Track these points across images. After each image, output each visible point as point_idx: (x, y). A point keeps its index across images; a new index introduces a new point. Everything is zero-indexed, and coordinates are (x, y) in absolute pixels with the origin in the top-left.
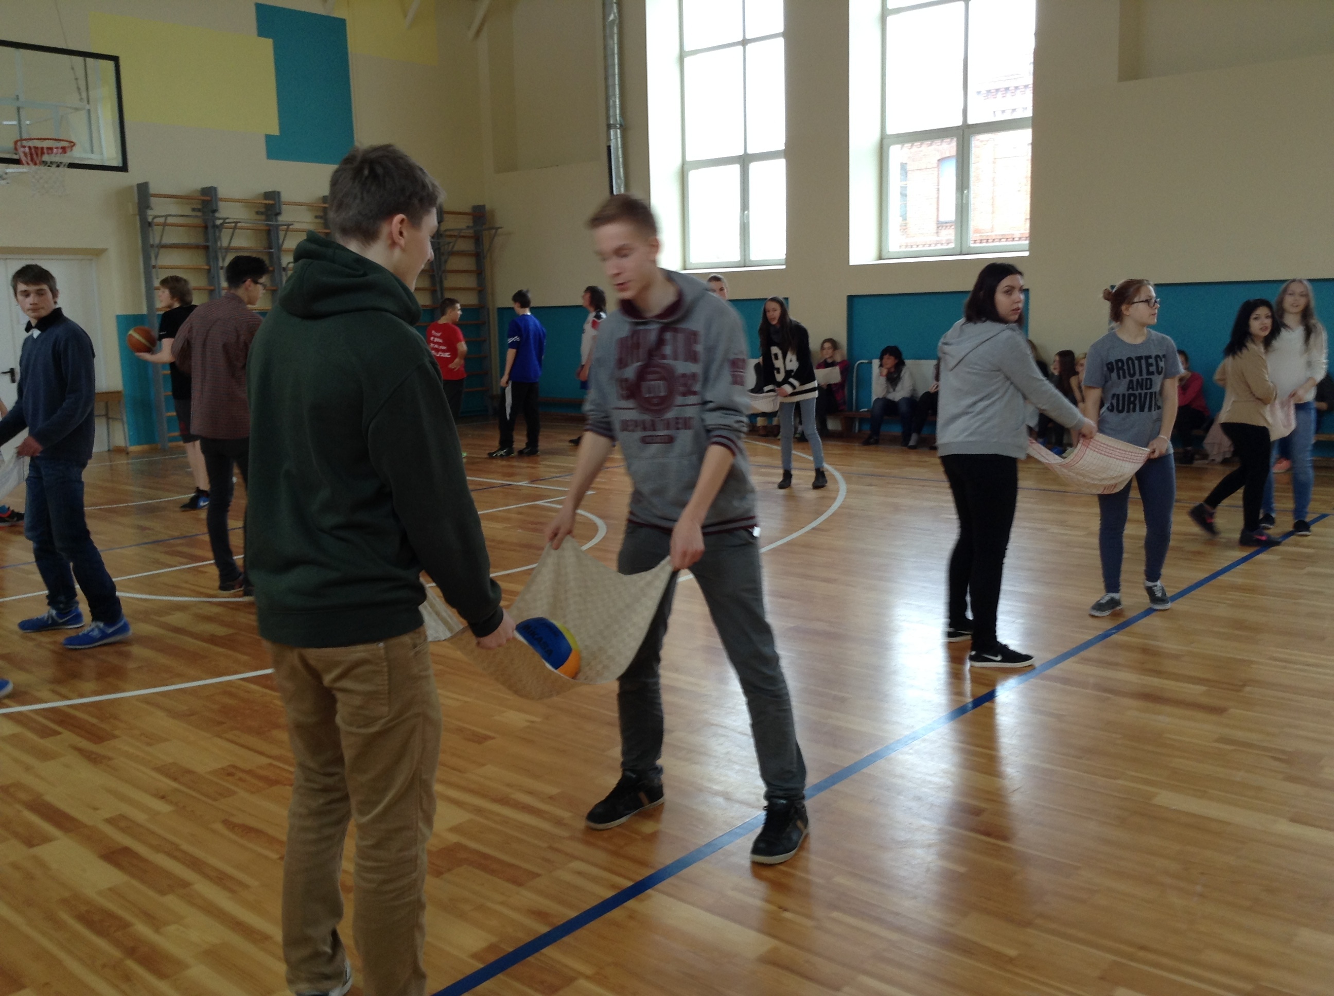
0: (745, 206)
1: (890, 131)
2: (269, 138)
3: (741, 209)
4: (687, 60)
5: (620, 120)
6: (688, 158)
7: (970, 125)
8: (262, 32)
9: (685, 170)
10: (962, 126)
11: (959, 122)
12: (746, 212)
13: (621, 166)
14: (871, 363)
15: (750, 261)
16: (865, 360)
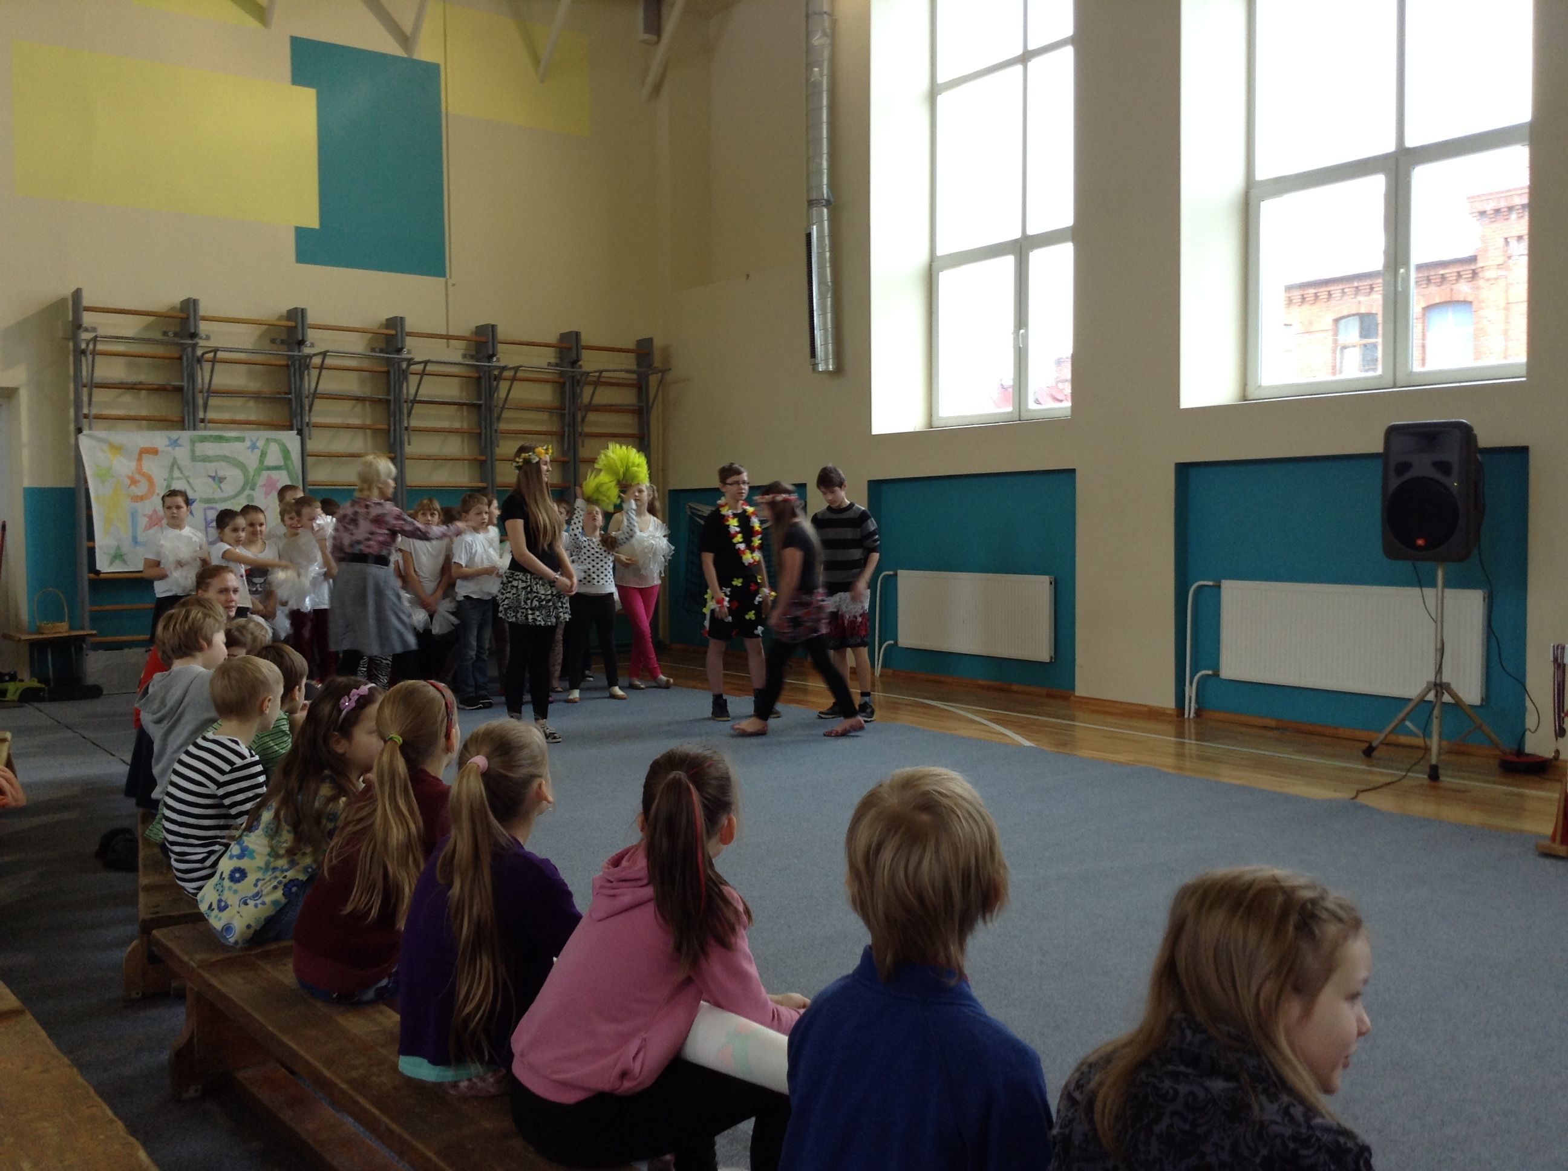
0: (1021, 319)
1: (1262, 174)
2: (301, 233)
3: (1015, 327)
4: (941, 99)
5: (828, 194)
6: (940, 252)
7: (1409, 149)
8: (299, 77)
9: (934, 268)
10: (1395, 152)
11: (1390, 147)
12: (1022, 331)
13: (828, 265)
14: (1219, 587)
15: (1028, 411)
16: (1209, 580)
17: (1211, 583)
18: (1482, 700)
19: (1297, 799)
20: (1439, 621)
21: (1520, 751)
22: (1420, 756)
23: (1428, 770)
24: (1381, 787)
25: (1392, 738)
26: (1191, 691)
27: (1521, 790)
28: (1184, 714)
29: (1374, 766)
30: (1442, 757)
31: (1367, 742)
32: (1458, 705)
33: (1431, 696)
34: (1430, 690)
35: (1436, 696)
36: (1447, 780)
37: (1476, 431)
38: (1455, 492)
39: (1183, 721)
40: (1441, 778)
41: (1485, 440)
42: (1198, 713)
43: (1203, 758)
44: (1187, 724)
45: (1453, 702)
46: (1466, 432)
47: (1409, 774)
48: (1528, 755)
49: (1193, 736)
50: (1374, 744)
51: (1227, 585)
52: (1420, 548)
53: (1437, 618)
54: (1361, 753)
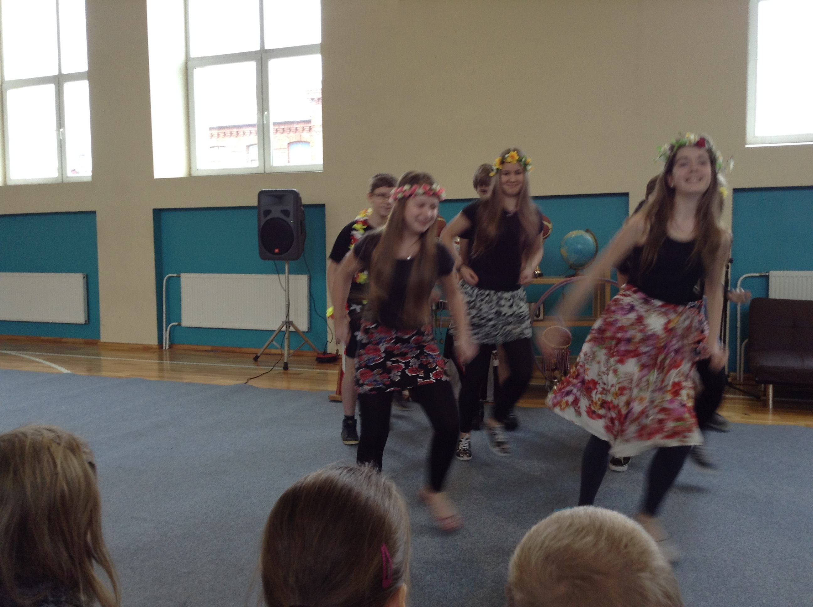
0: (60, 123)
3: (57, 127)
6: (7, 78)
7: (267, 50)
10: (260, 50)
11: (258, 48)
12: (62, 130)
14: (179, 277)
15: (67, 177)
16: (174, 273)
17: (175, 275)
18: (308, 329)
19: (218, 387)
20: (287, 291)
21: (325, 353)
22: (279, 358)
23: (283, 365)
24: (260, 376)
25: (267, 351)
26: (166, 335)
27: (326, 371)
28: (162, 347)
29: (258, 366)
30: (291, 358)
31: (255, 354)
32: (297, 332)
33: (284, 329)
34: (284, 325)
35: (286, 327)
36: (292, 369)
37: (301, 195)
38: (292, 225)
39: (163, 351)
40: (289, 369)
41: (305, 200)
42: (170, 346)
43: (173, 370)
44: (164, 353)
45: (295, 330)
46: (296, 196)
47: (274, 368)
48: (329, 354)
49: (168, 359)
50: (259, 355)
51: (184, 276)
52: (277, 254)
53: (286, 288)
54: (252, 360)
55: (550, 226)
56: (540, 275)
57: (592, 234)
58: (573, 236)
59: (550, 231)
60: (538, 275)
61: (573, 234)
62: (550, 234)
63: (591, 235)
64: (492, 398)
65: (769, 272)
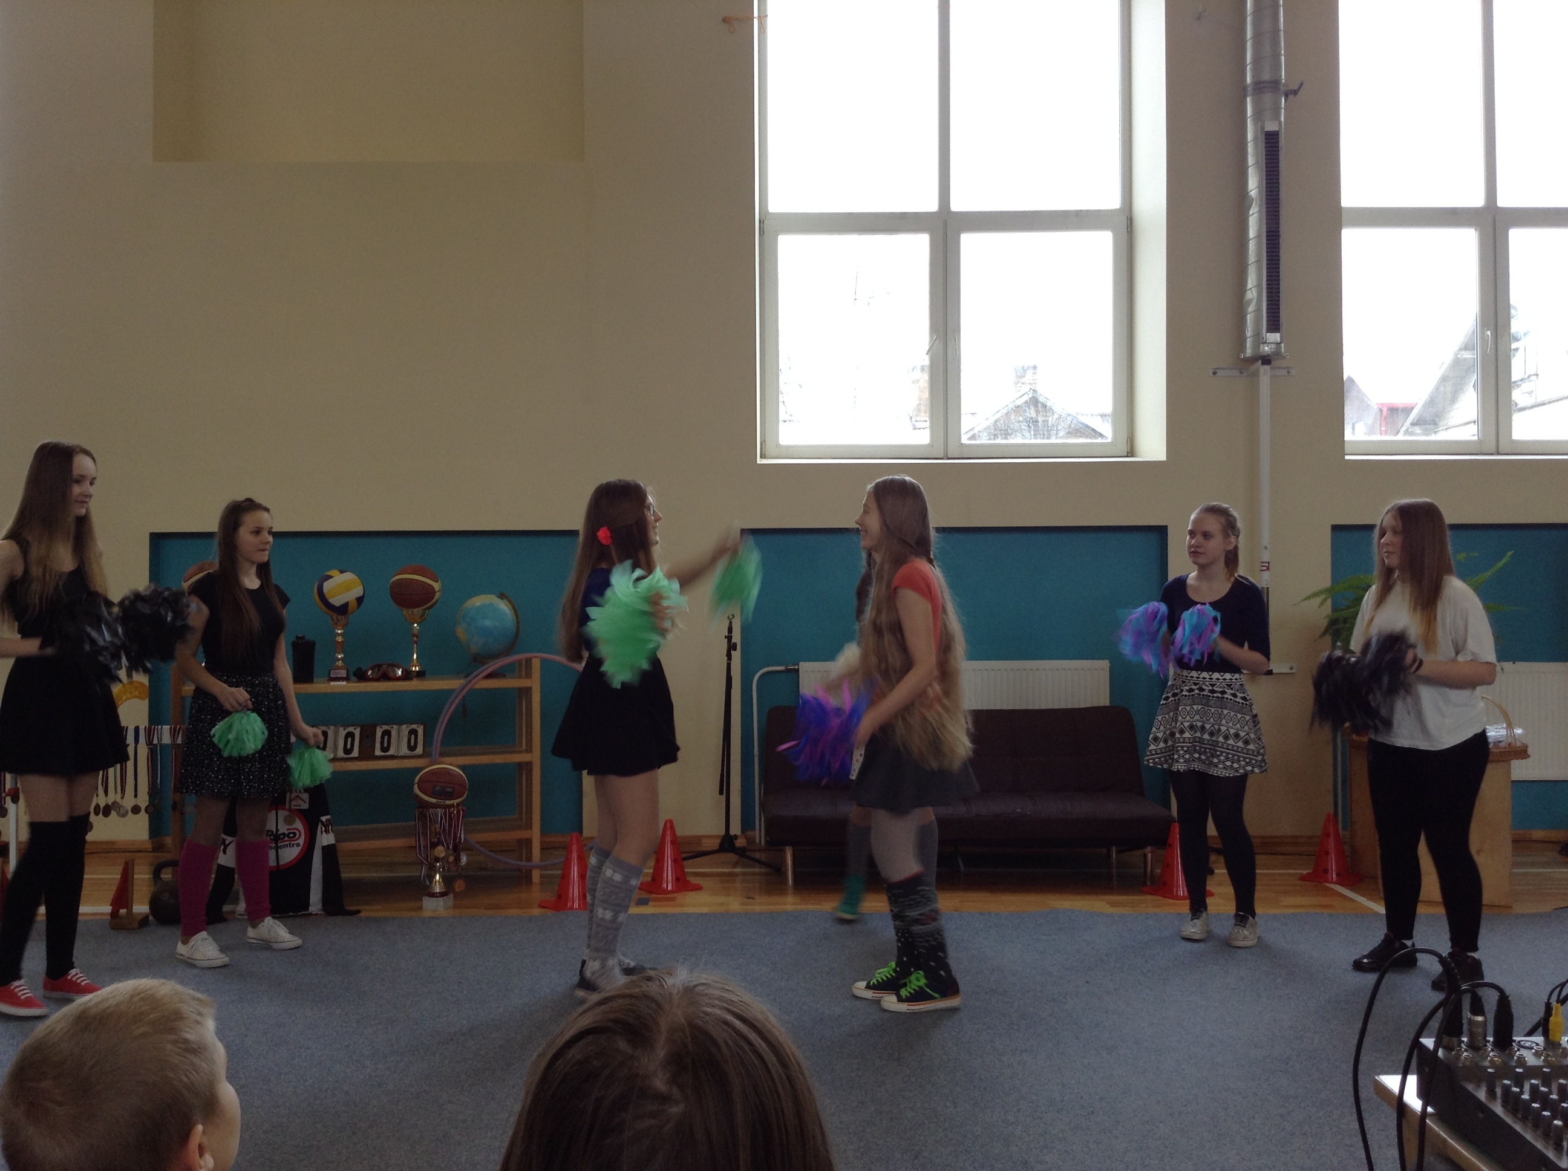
55: (436, 586)
56: (420, 675)
57: (510, 602)
58: (478, 604)
59: (437, 595)
60: (415, 674)
61: (478, 601)
62: (437, 600)
63: (507, 602)
64: (320, 906)
65: (798, 665)
